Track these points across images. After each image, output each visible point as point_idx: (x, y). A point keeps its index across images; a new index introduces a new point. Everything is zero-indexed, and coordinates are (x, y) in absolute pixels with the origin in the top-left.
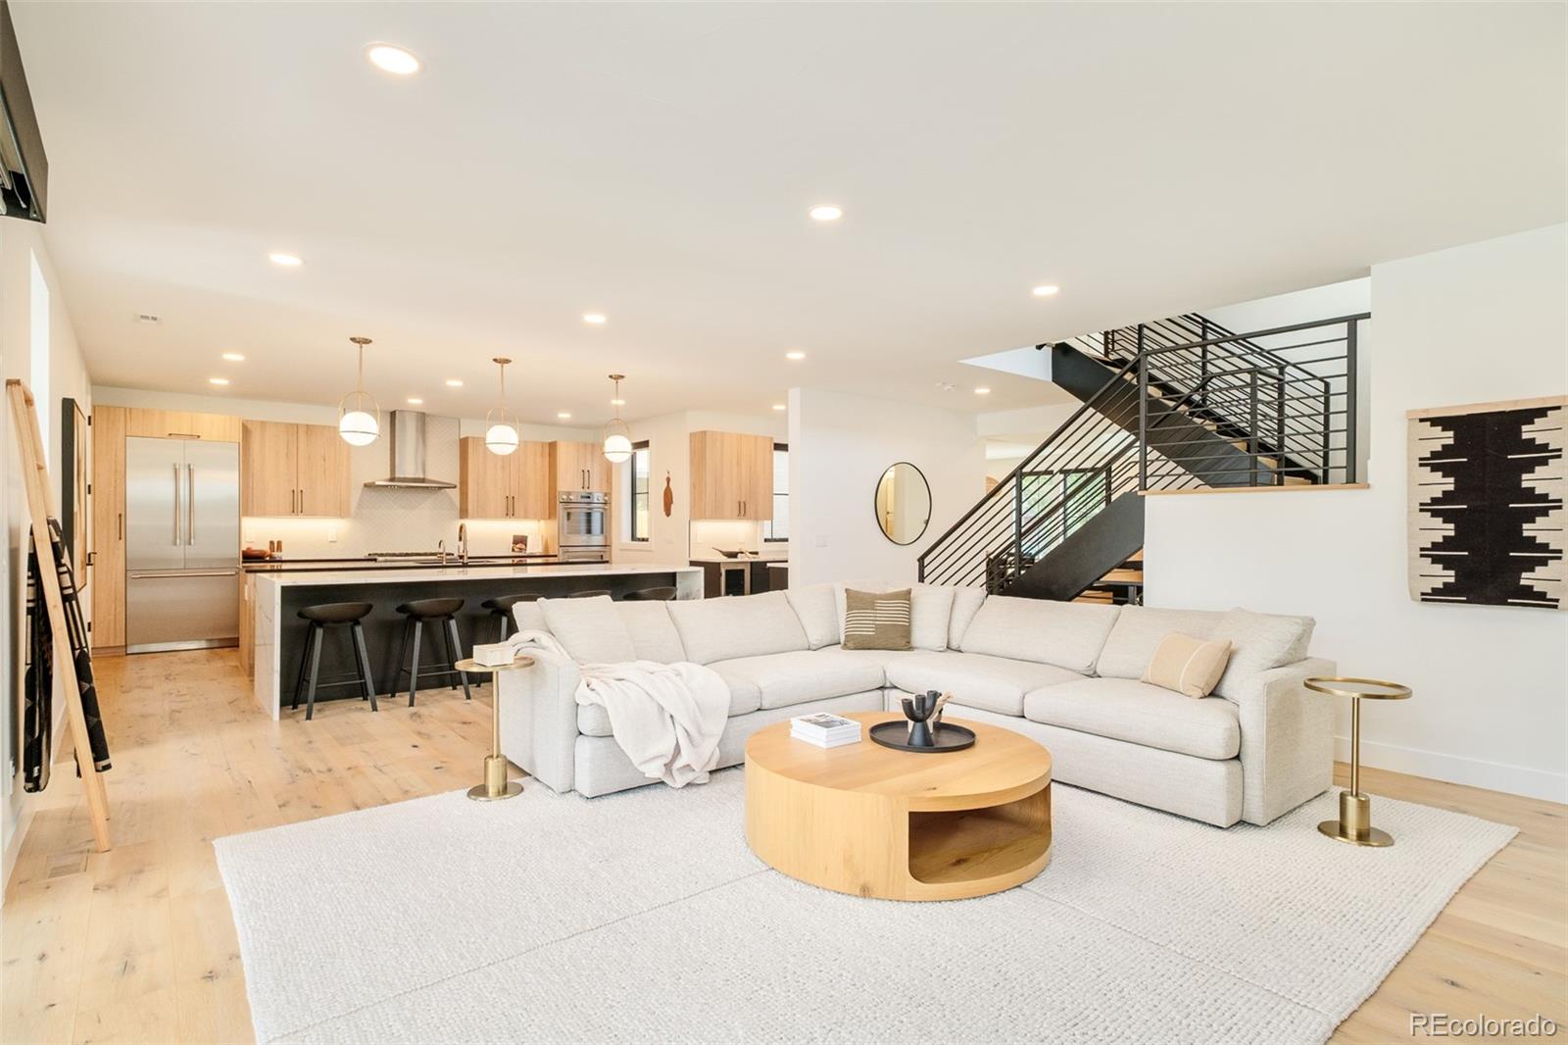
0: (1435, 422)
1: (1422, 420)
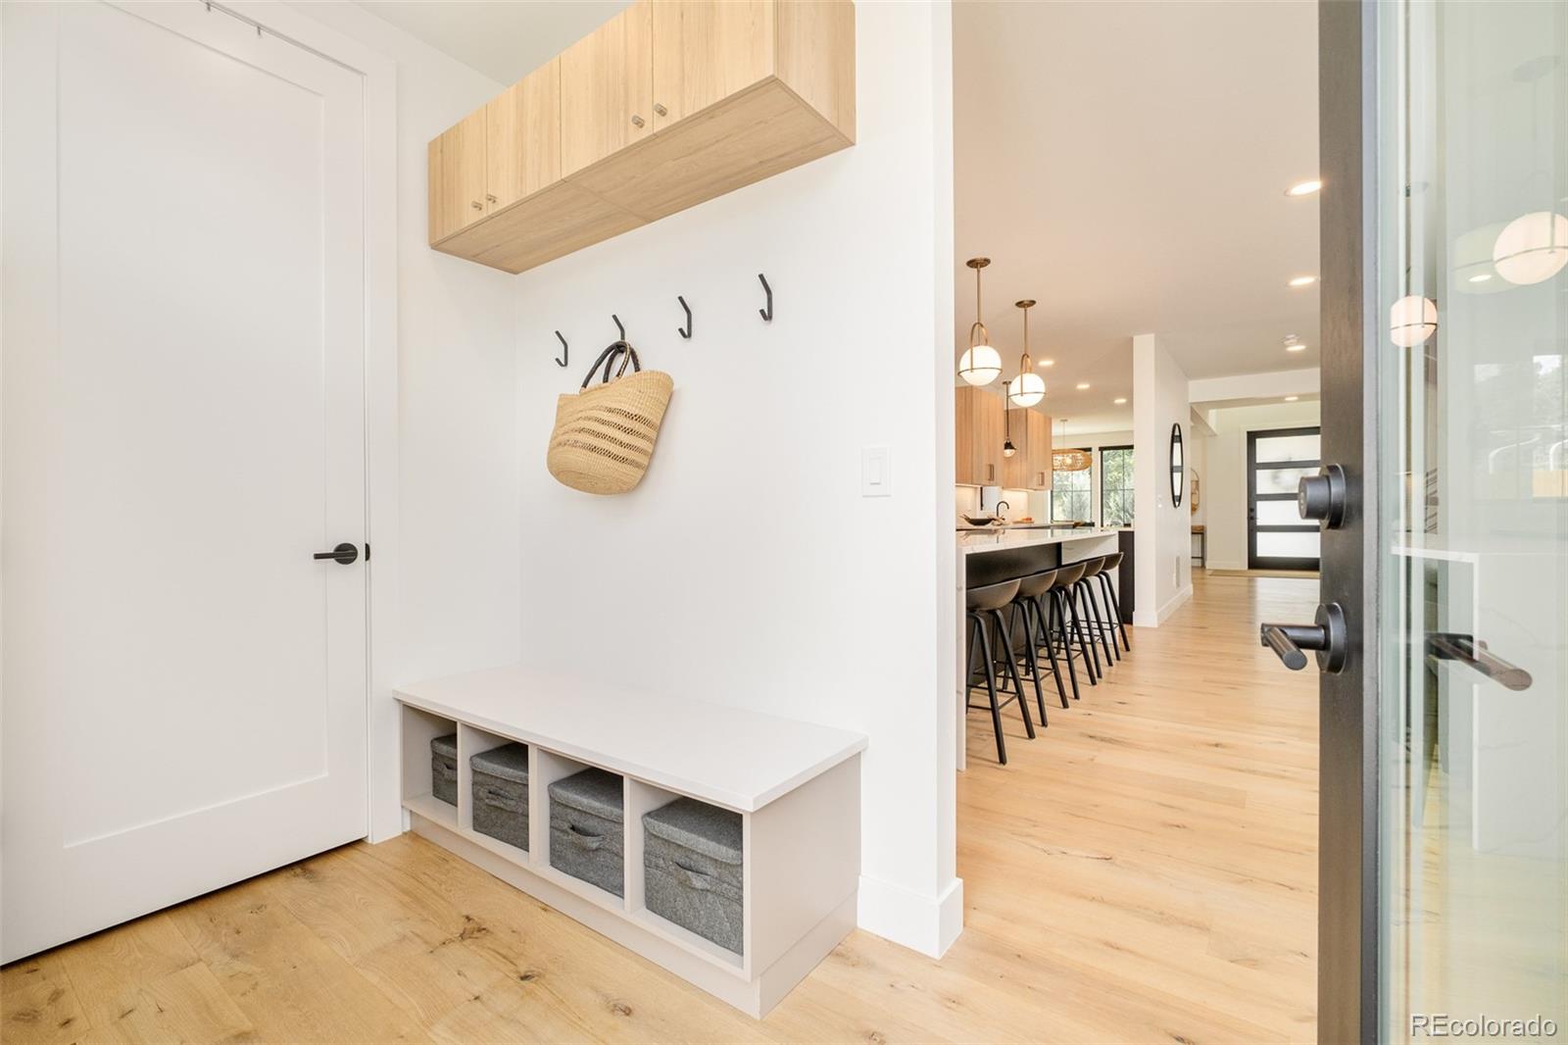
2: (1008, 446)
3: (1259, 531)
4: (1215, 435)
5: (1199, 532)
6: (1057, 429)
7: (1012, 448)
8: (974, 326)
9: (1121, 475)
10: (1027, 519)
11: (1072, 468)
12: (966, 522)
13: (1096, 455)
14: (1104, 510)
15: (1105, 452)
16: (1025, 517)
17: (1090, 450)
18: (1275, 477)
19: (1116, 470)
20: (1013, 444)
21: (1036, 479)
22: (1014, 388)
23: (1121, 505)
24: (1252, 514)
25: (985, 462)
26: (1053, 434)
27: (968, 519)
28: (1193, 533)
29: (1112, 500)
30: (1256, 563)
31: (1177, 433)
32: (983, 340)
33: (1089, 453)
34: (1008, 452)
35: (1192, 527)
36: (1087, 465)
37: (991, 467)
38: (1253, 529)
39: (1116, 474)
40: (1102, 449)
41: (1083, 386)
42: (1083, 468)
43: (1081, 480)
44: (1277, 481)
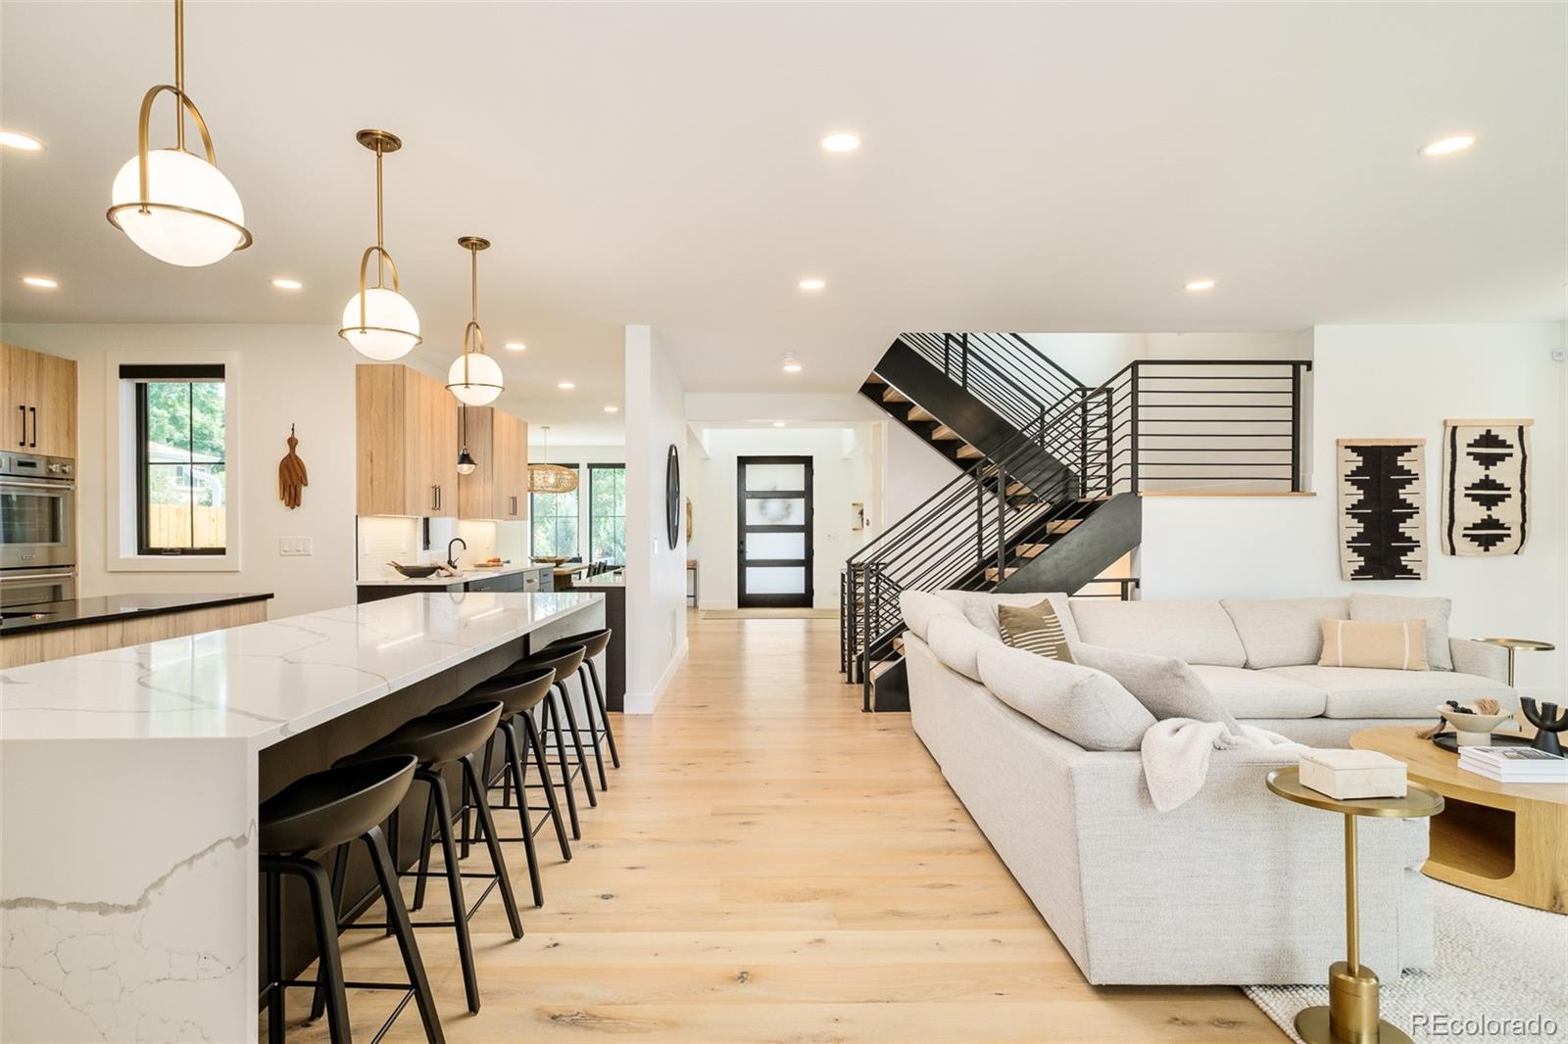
0: (1354, 449)
1: (1347, 447)
2: (465, 459)
3: (749, 566)
4: (708, 459)
5: (693, 567)
6: (536, 437)
7: (471, 462)
8: (369, 251)
9: (612, 496)
10: (494, 561)
11: (558, 488)
12: (397, 572)
13: (584, 471)
14: (594, 540)
15: (594, 470)
16: (491, 558)
17: (576, 466)
18: (762, 508)
19: (607, 491)
20: (471, 456)
21: (506, 505)
22: (456, 374)
23: (612, 535)
24: (741, 546)
25: (426, 482)
26: (529, 444)
27: (398, 567)
28: (688, 569)
29: (602, 527)
30: (746, 601)
31: (674, 454)
32: (388, 280)
33: (575, 470)
34: (466, 468)
35: (688, 562)
36: (574, 486)
37: (437, 490)
38: (743, 564)
39: (607, 496)
40: (591, 466)
41: (566, 386)
42: (570, 489)
43: (568, 503)
44: (764, 511)
